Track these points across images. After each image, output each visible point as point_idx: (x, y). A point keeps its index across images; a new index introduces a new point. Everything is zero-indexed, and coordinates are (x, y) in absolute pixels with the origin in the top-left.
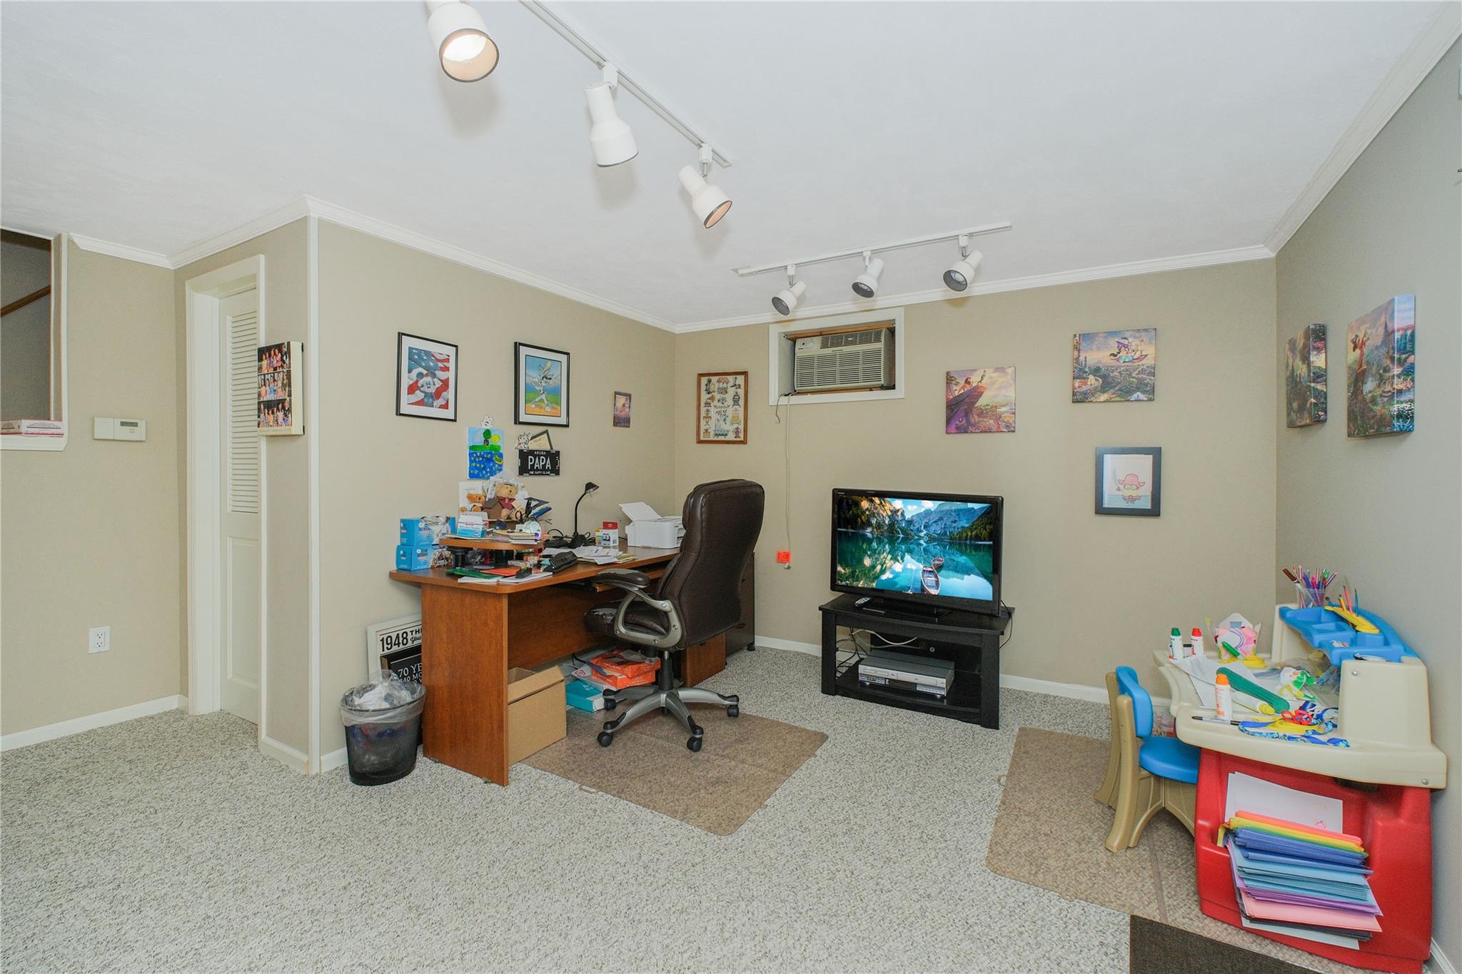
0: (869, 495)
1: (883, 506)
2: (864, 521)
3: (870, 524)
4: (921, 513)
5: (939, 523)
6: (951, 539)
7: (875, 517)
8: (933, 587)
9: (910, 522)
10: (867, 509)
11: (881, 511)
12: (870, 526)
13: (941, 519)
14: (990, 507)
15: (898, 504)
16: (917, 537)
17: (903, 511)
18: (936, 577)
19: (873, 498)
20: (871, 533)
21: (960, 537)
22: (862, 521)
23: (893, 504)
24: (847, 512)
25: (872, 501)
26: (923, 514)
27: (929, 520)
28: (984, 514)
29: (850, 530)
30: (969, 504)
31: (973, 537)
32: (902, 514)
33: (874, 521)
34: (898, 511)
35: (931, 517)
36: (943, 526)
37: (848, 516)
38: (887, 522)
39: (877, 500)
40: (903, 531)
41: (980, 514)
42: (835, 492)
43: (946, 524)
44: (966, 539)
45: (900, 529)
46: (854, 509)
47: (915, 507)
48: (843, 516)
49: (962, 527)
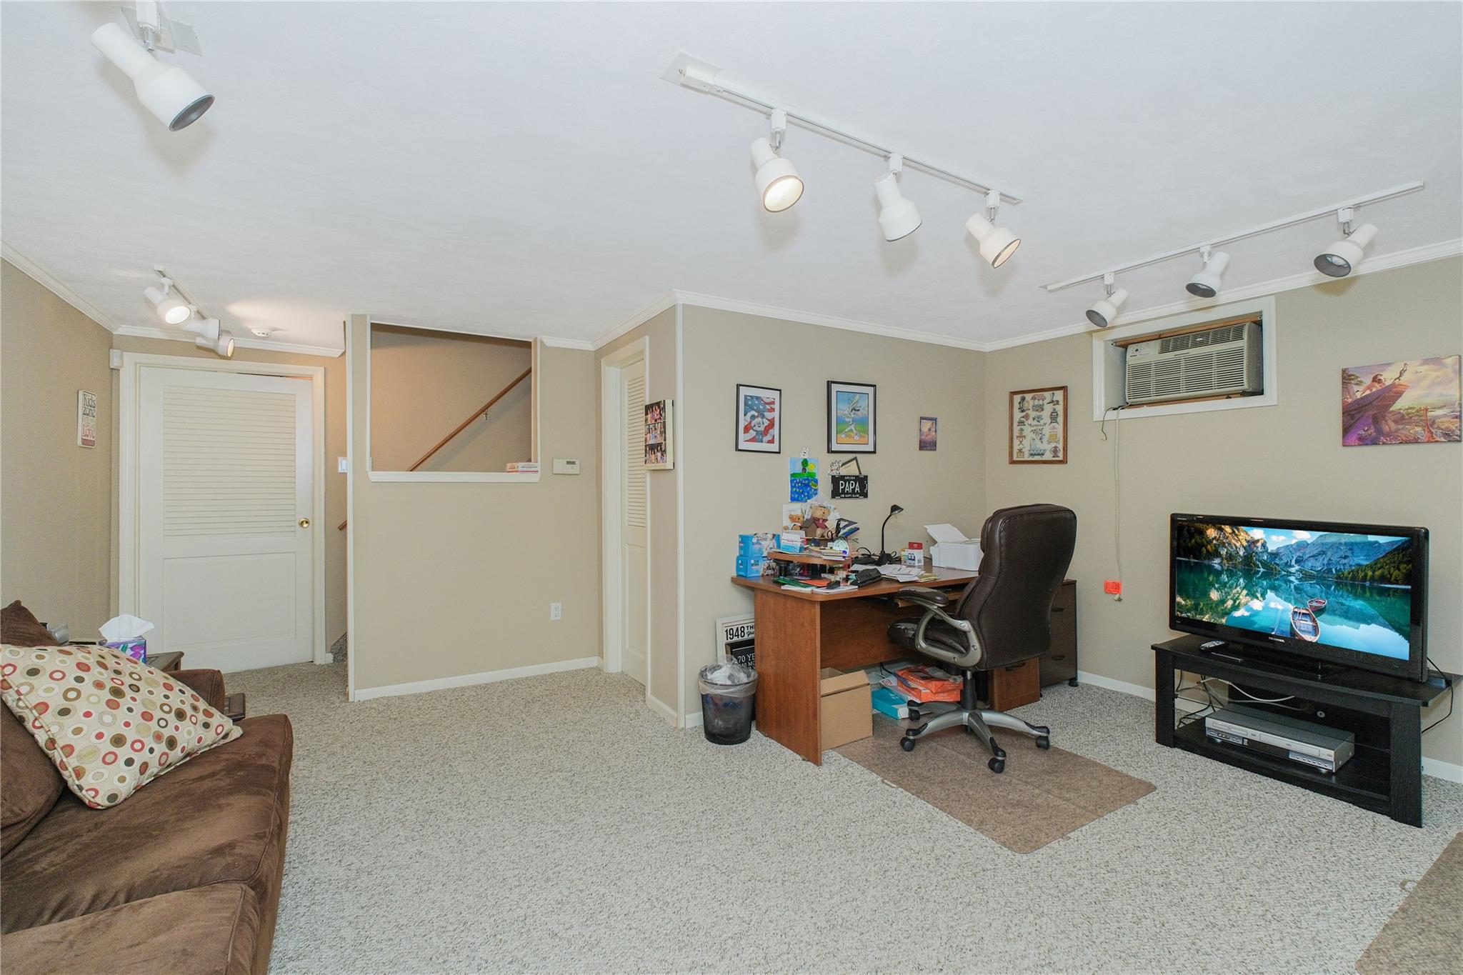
0: (1217, 522)
1: (1236, 535)
2: (1210, 550)
3: (1218, 555)
4: (1292, 545)
5: (1320, 558)
6: (1338, 577)
7: (1226, 547)
8: (1310, 632)
9: (1275, 555)
10: (1215, 538)
11: (1233, 541)
12: (1217, 557)
13: (1323, 553)
14: (1408, 540)
15: (1257, 533)
16: (1284, 573)
17: (1265, 542)
18: (1314, 621)
19: (1223, 526)
20: (1220, 564)
21: (1354, 578)
22: (1207, 551)
23: (1249, 533)
24: (1188, 540)
25: (1221, 530)
26: (1294, 547)
27: (1304, 554)
28: (1395, 549)
29: (1192, 560)
30: (1369, 536)
31: (1377, 578)
32: (1264, 545)
33: (1224, 552)
34: (1258, 541)
35: (1308, 550)
36: (1325, 562)
37: (1189, 545)
38: (1241, 553)
39: (1228, 529)
40: (1264, 564)
41: (1388, 549)
42: (1174, 518)
43: (1330, 560)
44: (1364, 579)
45: (1261, 562)
46: (1198, 538)
47: (1282, 538)
48: (1183, 544)
49: (1357, 565)
